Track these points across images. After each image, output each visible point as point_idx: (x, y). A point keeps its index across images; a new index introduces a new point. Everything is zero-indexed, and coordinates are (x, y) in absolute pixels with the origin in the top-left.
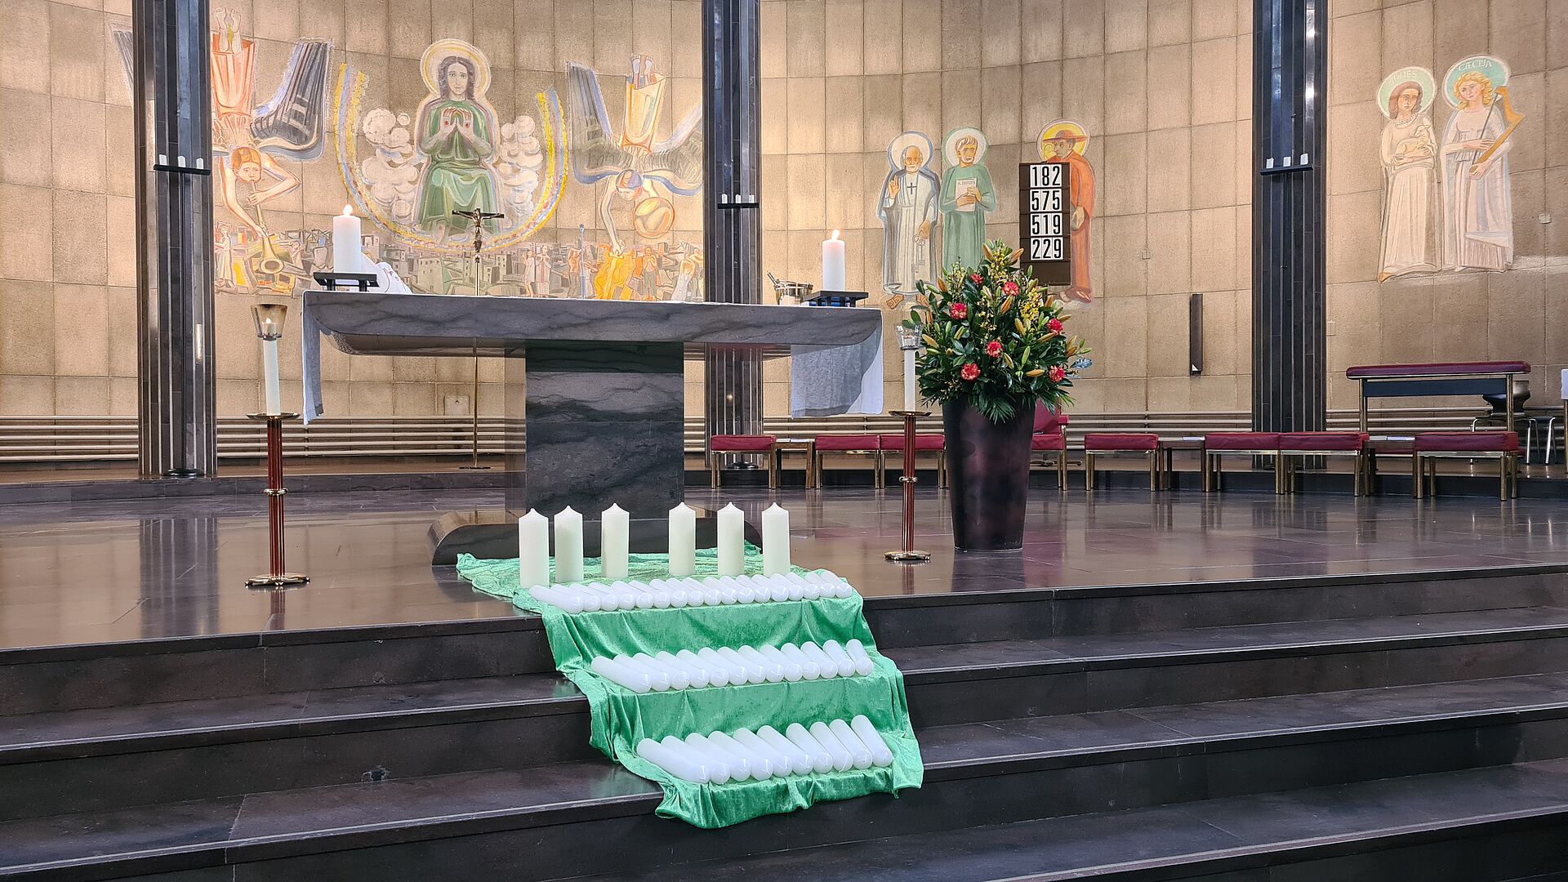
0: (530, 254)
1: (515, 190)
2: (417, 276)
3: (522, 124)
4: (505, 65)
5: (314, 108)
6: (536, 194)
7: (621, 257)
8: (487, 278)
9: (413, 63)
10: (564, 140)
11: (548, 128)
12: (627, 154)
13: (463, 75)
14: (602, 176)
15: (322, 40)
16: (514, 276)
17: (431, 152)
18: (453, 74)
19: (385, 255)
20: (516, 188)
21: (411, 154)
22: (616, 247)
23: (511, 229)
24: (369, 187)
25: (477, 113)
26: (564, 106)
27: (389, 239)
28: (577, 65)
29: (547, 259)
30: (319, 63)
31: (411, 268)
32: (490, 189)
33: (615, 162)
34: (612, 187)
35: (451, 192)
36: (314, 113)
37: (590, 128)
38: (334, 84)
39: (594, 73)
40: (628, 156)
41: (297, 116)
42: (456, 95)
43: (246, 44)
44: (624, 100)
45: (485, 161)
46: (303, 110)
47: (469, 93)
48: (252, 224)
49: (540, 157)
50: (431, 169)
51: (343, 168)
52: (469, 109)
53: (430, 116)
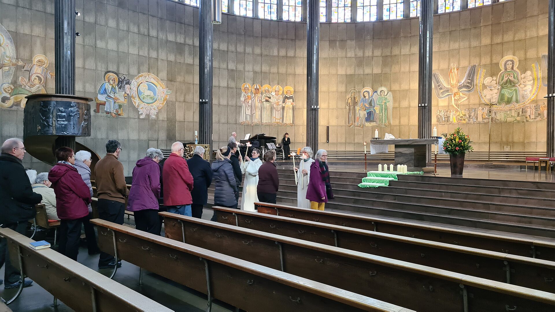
0: (529, 107)
1: (525, 91)
2: (497, 116)
3: (527, 73)
4: (523, 59)
5: (472, 80)
6: (531, 91)
8: (516, 115)
9: (497, 64)
10: (540, 75)
11: (535, 73)
13: (511, 64)
15: (475, 64)
16: (524, 114)
17: (501, 85)
18: (508, 64)
21: (496, 86)
24: (485, 96)
25: (514, 73)
26: (540, 66)
28: (544, 54)
29: (534, 109)
30: (474, 70)
31: (495, 115)
32: (518, 92)
35: (506, 94)
38: (477, 74)
41: (468, 83)
42: (509, 69)
43: (457, 69)
45: (516, 85)
46: (470, 81)
47: (512, 68)
49: (532, 81)
50: (501, 89)
51: (479, 93)
52: (512, 72)
53: (501, 76)
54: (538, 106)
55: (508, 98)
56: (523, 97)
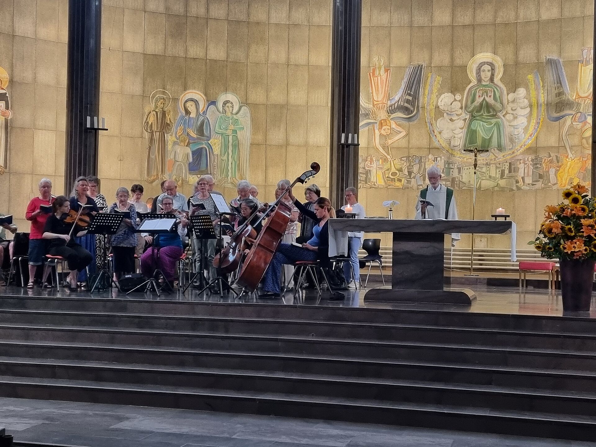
0: (522, 161)
1: (514, 128)
2: (462, 176)
3: (519, 92)
4: (511, 62)
5: (416, 97)
6: (526, 129)
7: (573, 161)
8: (498, 176)
9: (464, 68)
10: (543, 98)
11: (533, 93)
12: (578, 103)
13: (489, 71)
14: (563, 117)
15: (420, 63)
16: (513, 174)
17: (471, 112)
18: (484, 71)
19: (447, 166)
20: (515, 127)
21: (461, 114)
22: (570, 155)
23: (512, 149)
24: (440, 133)
25: (495, 89)
26: (543, 80)
27: (449, 158)
28: (551, 57)
29: (531, 164)
30: (419, 75)
31: (459, 172)
32: (501, 129)
33: (571, 108)
34: (569, 122)
35: (480, 131)
36: (416, 99)
37: (557, 91)
38: (425, 84)
39: (561, 60)
40: (579, 104)
41: (408, 101)
42: (485, 81)
43: (387, 70)
44: (577, 73)
45: (499, 114)
46: (410, 98)
47: (492, 80)
48: (386, 155)
49: (528, 110)
50: (471, 121)
51: (428, 124)
52: (491, 88)
53: (471, 94)
54: (538, 158)
55: (484, 140)
56: (512, 140)
